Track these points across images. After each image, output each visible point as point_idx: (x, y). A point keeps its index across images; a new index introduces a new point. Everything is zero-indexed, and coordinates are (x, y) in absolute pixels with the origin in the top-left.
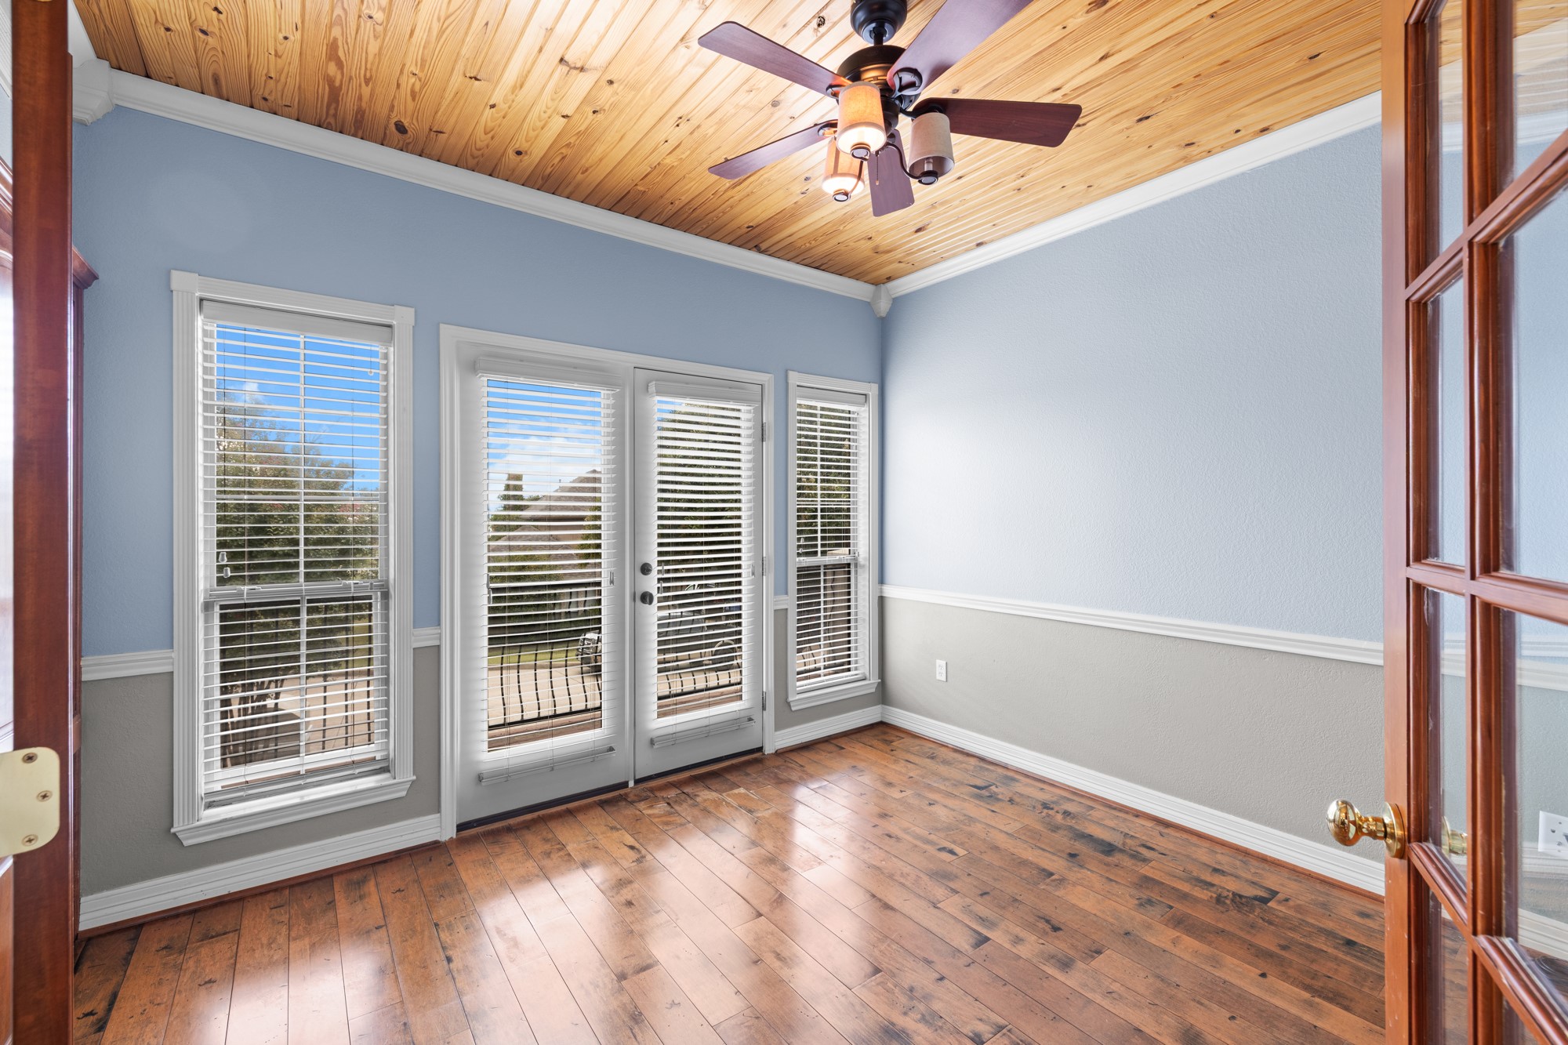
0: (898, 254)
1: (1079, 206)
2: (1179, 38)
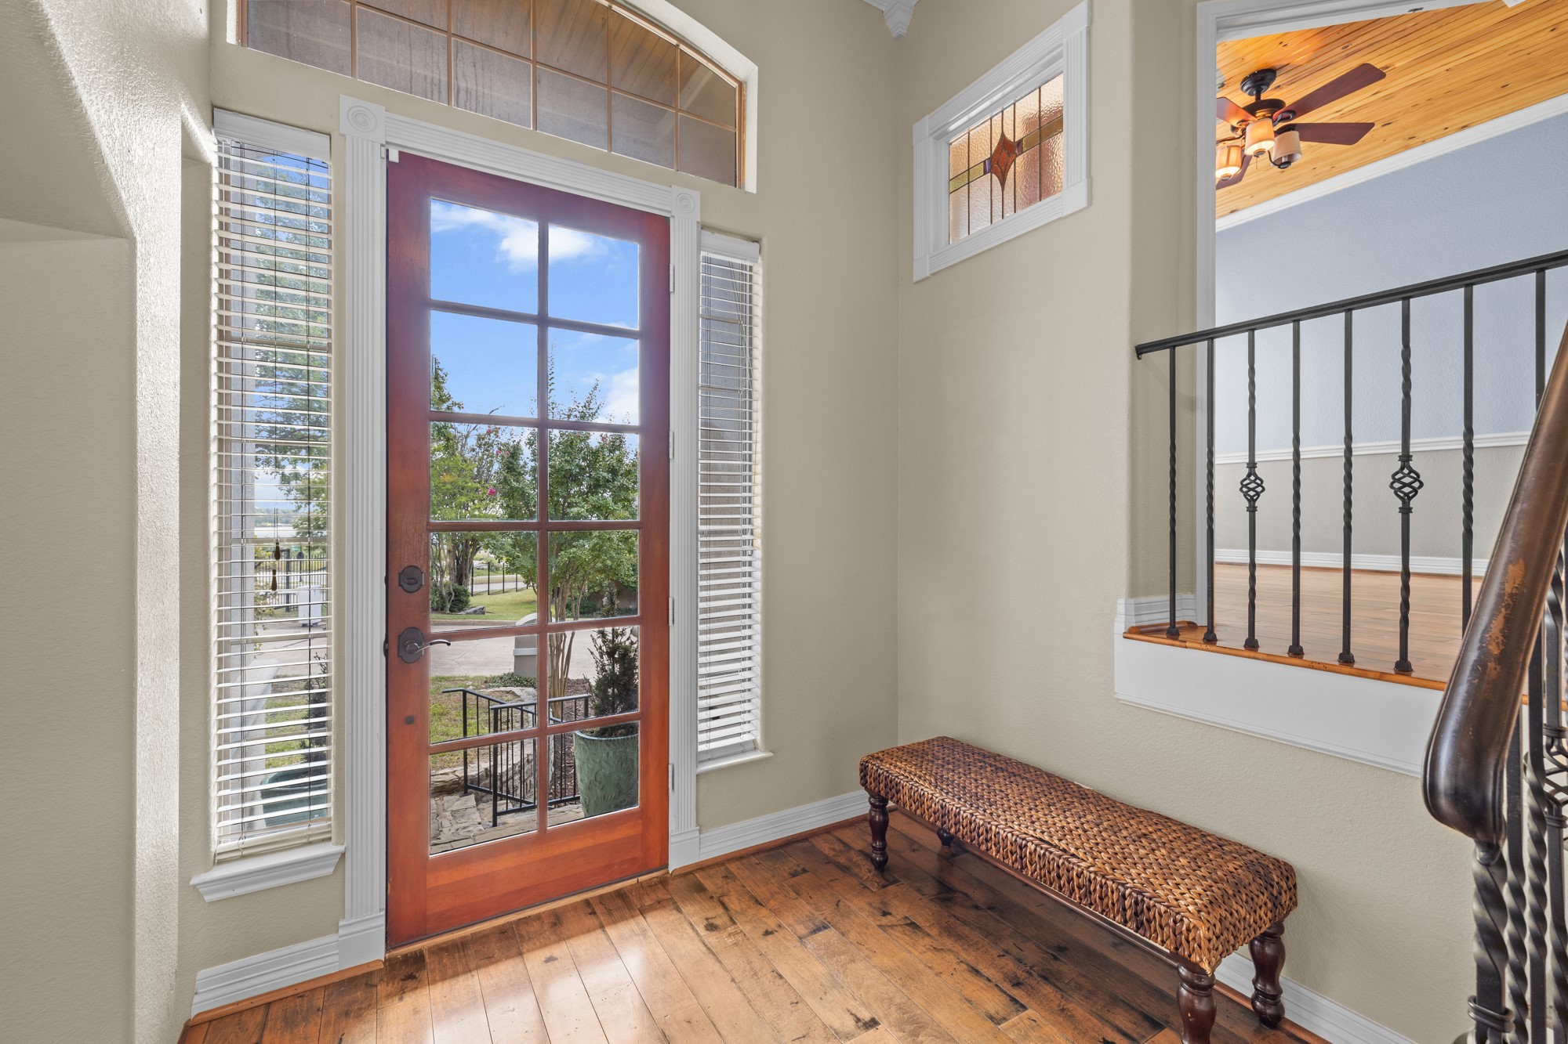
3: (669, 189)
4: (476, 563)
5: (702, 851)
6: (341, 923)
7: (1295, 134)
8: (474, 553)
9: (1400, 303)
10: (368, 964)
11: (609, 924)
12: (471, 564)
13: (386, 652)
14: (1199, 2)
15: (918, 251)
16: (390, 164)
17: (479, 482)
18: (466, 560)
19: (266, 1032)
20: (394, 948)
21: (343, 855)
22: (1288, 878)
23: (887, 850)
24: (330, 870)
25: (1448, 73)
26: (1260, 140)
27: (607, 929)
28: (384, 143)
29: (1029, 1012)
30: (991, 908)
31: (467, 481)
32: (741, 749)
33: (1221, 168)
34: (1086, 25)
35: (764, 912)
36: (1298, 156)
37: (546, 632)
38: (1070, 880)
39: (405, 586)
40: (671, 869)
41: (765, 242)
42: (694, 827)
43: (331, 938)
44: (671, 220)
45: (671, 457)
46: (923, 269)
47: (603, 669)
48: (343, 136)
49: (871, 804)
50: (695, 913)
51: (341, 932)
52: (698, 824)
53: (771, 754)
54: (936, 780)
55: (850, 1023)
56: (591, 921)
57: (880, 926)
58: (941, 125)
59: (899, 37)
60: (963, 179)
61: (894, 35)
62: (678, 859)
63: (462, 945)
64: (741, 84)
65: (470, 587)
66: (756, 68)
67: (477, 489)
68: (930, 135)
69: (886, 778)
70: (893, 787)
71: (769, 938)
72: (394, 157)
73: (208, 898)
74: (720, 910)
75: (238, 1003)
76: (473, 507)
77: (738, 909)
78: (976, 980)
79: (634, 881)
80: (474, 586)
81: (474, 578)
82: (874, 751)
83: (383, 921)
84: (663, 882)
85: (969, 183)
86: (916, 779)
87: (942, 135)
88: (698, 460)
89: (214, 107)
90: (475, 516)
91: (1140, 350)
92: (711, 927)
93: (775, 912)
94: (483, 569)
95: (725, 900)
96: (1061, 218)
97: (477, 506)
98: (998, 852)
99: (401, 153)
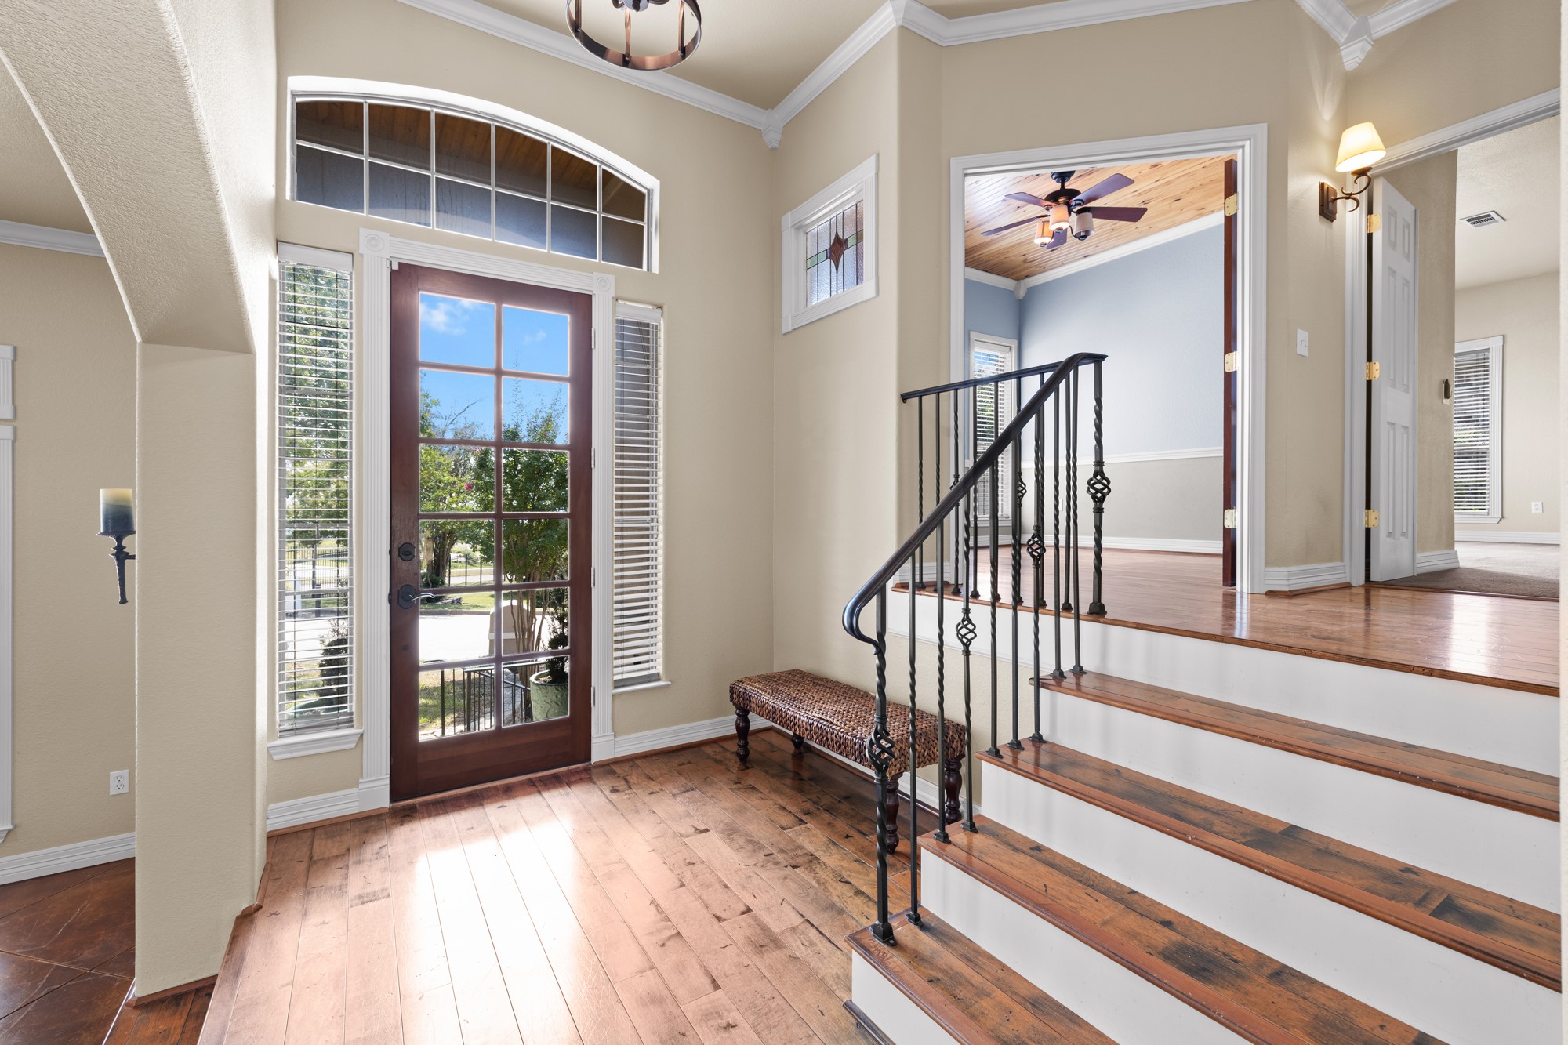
0: (1037, 263)
1: (1145, 236)
2: (1191, 174)
3: (591, 275)
4: (453, 556)
5: (617, 750)
6: (360, 781)
7: (1089, 215)
8: (452, 545)
9: (1039, 375)
10: (378, 809)
11: (544, 790)
12: (449, 557)
13: (390, 601)
14: (953, 156)
15: (785, 312)
16: (393, 272)
17: (457, 476)
18: (443, 551)
19: (315, 840)
20: (396, 801)
21: (362, 735)
22: (961, 734)
23: (748, 747)
24: (353, 745)
25: (1205, 169)
26: (1058, 222)
27: (542, 793)
28: (388, 257)
29: (808, 825)
30: (810, 780)
31: (445, 474)
32: (648, 679)
33: (1038, 238)
34: (874, 172)
35: (653, 783)
36: (1093, 233)
37: (501, 590)
38: (832, 740)
39: (403, 557)
40: (593, 762)
41: (665, 308)
42: (610, 733)
43: (354, 790)
44: (593, 297)
45: (593, 466)
46: (787, 326)
47: (554, 631)
48: (362, 255)
49: (737, 714)
50: (605, 785)
51: (361, 786)
52: (613, 730)
53: (670, 683)
54: (773, 691)
55: (692, 830)
56: (533, 789)
57: (730, 789)
58: (799, 220)
59: (774, 149)
60: (814, 262)
61: (770, 147)
62: (597, 756)
63: (443, 802)
64: (649, 191)
65: (447, 579)
66: (659, 182)
67: (455, 482)
68: (792, 226)
69: (744, 693)
70: (747, 698)
71: (653, 796)
72: (396, 267)
73: (275, 757)
74: (623, 782)
75: (294, 827)
76: (450, 500)
77: (636, 782)
78: (784, 813)
79: (565, 768)
80: (451, 578)
81: (451, 570)
82: (739, 678)
83: (388, 781)
84: (587, 770)
85: (818, 264)
86: (760, 691)
87: (800, 227)
88: (613, 468)
89: (277, 241)
90: (452, 509)
91: (904, 397)
92: (614, 790)
93: (660, 783)
94: (460, 562)
95: (628, 778)
96: (862, 302)
97: (455, 499)
98: (800, 731)
99: (400, 264)
